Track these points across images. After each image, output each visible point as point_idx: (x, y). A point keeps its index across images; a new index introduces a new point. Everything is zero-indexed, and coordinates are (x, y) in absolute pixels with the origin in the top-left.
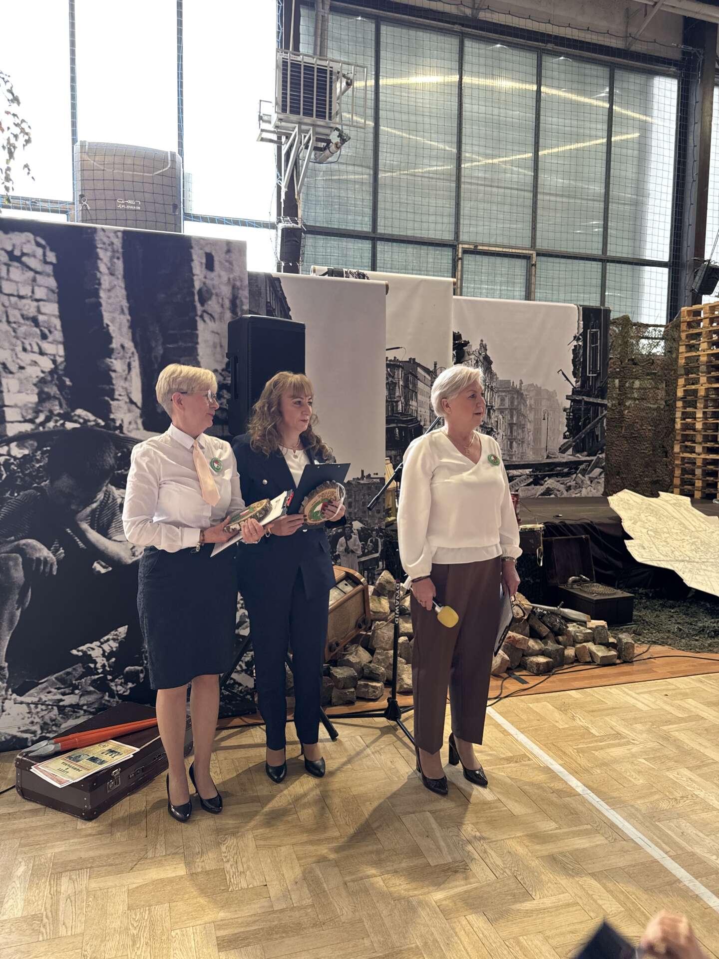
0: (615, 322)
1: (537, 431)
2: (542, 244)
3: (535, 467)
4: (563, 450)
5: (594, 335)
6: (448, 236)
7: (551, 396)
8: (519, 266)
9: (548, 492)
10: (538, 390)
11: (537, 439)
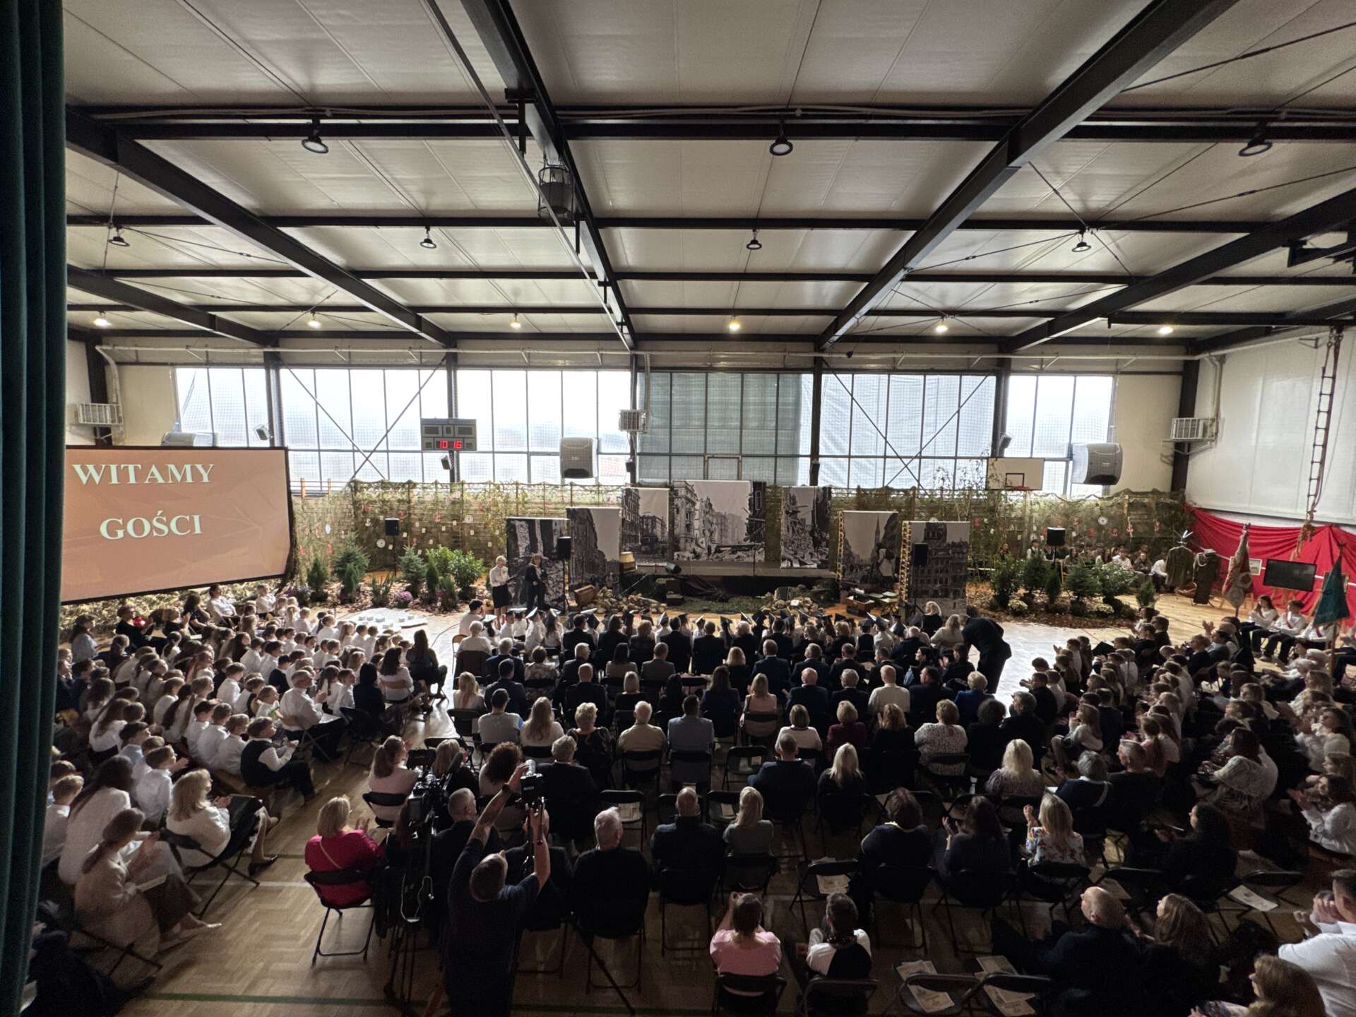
0: (770, 487)
1: (733, 532)
2: (744, 453)
3: (733, 547)
4: (745, 540)
5: (759, 494)
6: (702, 452)
7: (739, 518)
8: (735, 461)
9: (739, 557)
10: (733, 516)
11: (733, 536)
